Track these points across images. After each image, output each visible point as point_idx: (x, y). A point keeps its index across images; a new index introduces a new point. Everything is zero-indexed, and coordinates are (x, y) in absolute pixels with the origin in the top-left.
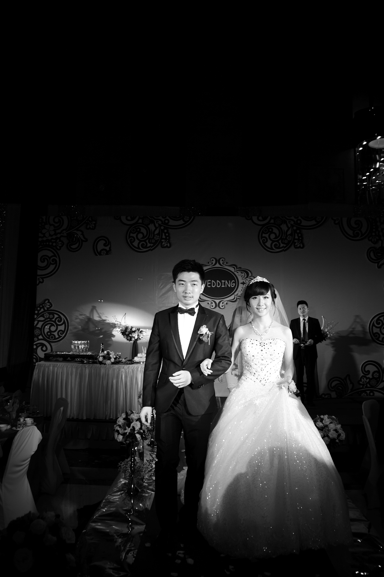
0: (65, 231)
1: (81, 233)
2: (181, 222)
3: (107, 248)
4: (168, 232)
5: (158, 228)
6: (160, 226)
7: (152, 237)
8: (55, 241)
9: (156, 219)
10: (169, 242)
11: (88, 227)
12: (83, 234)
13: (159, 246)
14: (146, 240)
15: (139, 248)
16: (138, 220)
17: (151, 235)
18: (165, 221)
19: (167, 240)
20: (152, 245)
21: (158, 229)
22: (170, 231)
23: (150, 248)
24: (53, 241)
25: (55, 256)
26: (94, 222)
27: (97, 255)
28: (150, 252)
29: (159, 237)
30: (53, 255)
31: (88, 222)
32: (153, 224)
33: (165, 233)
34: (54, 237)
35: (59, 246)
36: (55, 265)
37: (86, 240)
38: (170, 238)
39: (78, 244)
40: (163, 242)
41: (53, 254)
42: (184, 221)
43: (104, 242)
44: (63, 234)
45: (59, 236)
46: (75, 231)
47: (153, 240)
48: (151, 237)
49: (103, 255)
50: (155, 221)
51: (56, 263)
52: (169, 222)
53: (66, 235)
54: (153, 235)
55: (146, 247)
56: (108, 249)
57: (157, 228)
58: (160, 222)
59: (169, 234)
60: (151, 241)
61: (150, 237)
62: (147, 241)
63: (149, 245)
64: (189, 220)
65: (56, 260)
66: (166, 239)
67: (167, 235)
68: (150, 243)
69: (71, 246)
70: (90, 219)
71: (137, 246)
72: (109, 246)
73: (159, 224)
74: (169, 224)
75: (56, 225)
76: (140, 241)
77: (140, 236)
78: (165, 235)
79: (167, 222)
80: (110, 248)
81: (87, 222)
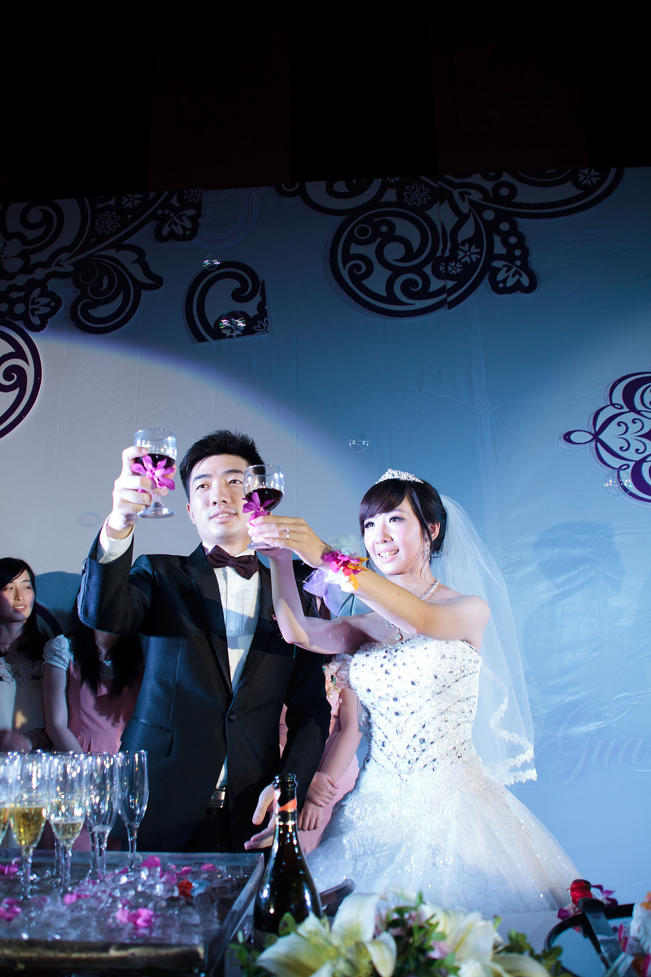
0: (66, 255)
1: (135, 256)
2: (568, 190)
3: (251, 308)
4: (514, 231)
5: (471, 219)
6: (478, 208)
7: (447, 254)
8: (22, 294)
9: (456, 186)
10: (525, 268)
11: (165, 231)
12: (141, 261)
13: (485, 285)
14: (424, 263)
15: (391, 298)
16: (381, 192)
17: (441, 246)
18: (496, 189)
19: (518, 263)
20: (450, 284)
21: (471, 221)
22: (524, 225)
23: (445, 295)
24: (14, 295)
25: (20, 354)
26: (191, 212)
27: (205, 340)
28: (443, 312)
29: (478, 250)
30: (12, 350)
31: (167, 212)
32: (446, 203)
33: (504, 237)
34: (21, 280)
35: (39, 316)
36: (17, 391)
37: (157, 282)
38: (526, 253)
39: (120, 299)
40: (499, 270)
41: (10, 349)
42: (577, 185)
43: (236, 285)
44: (58, 265)
45: (39, 274)
46: (111, 253)
47: (453, 264)
48: (444, 251)
49: (231, 337)
50: (456, 193)
51: (21, 383)
52: (513, 191)
53: (71, 269)
54: (449, 245)
55: (424, 294)
56: (252, 311)
57: (467, 216)
58: (476, 196)
59: (521, 238)
60: (446, 269)
61: (439, 254)
62: (428, 270)
63: (436, 284)
64: (599, 184)
65: (21, 372)
66: (509, 258)
67: (513, 240)
68: (439, 275)
69: (89, 311)
70: (174, 201)
71: (384, 293)
72: (258, 299)
73: (470, 202)
74: (517, 200)
75: (31, 235)
76: (397, 272)
77: (394, 251)
78: (505, 243)
79: (504, 192)
80: (262, 307)
81: (160, 212)
